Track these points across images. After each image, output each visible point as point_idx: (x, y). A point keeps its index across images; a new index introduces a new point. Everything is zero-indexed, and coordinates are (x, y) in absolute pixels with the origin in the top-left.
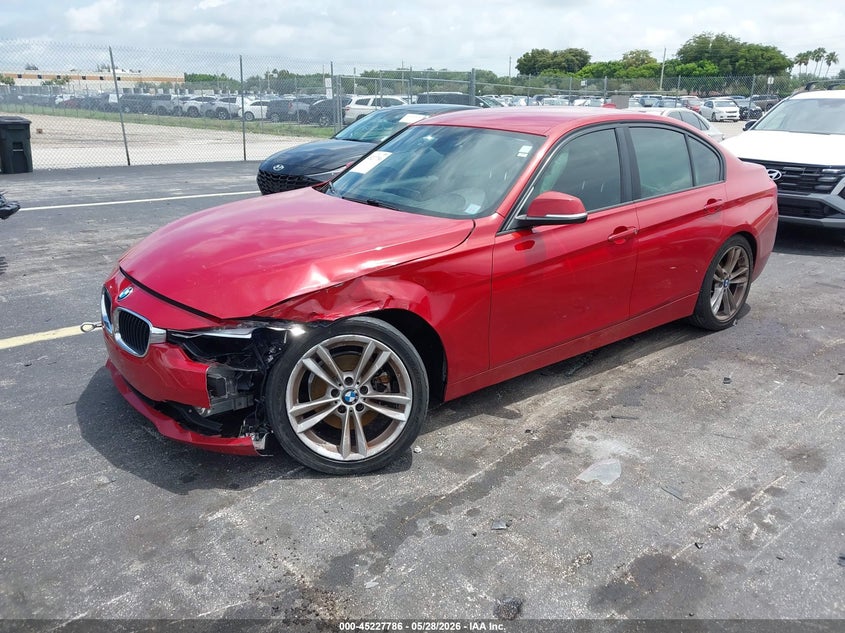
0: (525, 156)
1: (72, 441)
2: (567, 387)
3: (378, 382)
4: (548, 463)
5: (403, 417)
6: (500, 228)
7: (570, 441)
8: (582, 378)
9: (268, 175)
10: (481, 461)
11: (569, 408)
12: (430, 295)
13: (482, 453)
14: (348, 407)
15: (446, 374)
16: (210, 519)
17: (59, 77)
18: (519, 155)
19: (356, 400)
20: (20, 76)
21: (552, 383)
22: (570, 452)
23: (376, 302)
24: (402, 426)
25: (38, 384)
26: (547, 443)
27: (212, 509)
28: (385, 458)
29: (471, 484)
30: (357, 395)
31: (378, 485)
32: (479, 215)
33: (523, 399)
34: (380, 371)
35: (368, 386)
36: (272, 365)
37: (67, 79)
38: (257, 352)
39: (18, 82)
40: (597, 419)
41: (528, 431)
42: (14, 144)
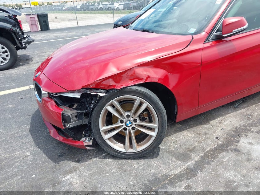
0: (220, 3)
1: (24, 133)
2: (235, 113)
3: (142, 116)
4: (228, 158)
5: (154, 134)
6: (206, 40)
7: (239, 144)
8: (243, 108)
9: (117, 26)
10: (193, 155)
11: (237, 125)
12: (169, 74)
13: (193, 150)
14: (128, 128)
15: (177, 110)
16: (63, 179)
17: (64, 2)
18: (216, 3)
19: (131, 125)
20: (54, 2)
21: (228, 111)
22: (239, 151)
23: (142, 79)
24: (153, 139)
25: (22, 106)
26: (226, 145)
27: (66, 173)
28: (146, 152)
29: (187, 169)
30: (132, 123)
31: (141, 166)
32: (195, 33)
33: (214, 120)
34: (143, 112)
35: (138, 119)
36: (93, 109)
37: (67, 2)
38: (86, 102)
39: (53, 4)
40: (252, 132)
41: (217, 138)
42: (43, 21)
